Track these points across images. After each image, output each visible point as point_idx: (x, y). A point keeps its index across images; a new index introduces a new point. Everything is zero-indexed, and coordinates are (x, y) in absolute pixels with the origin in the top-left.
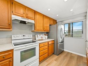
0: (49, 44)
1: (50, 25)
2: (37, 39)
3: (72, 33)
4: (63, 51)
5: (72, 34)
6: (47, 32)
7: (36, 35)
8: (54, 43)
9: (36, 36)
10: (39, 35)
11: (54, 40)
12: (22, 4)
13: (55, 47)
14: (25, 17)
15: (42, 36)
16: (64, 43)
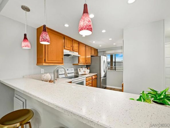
0: (93, 78)
1: (91, 56)
2: (80, 73)
3: (115, 66)
4: (106, 87)
5: (115, 68)
6: (87, 65)
7: (78, 69)
8: (97, 78)
9: (79, 71)
10: (81, 69)
11: (97, 75)
12: (69, 37)
13: (98, 82)
14: (72, 50)
15: (84, 70)
16: (106, 78)
